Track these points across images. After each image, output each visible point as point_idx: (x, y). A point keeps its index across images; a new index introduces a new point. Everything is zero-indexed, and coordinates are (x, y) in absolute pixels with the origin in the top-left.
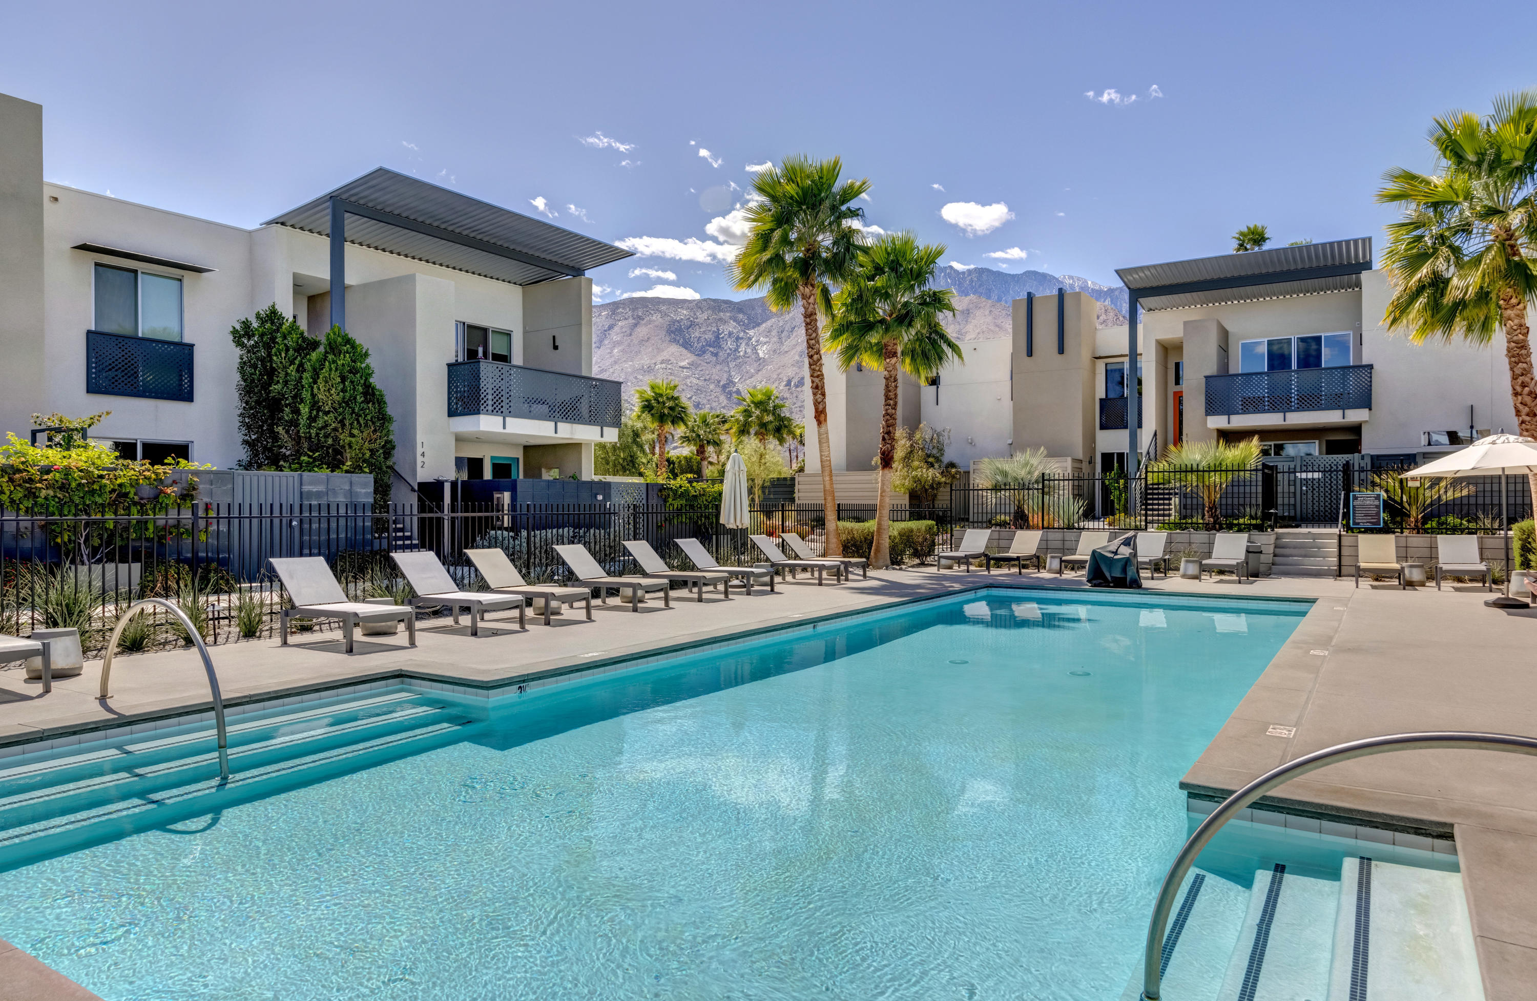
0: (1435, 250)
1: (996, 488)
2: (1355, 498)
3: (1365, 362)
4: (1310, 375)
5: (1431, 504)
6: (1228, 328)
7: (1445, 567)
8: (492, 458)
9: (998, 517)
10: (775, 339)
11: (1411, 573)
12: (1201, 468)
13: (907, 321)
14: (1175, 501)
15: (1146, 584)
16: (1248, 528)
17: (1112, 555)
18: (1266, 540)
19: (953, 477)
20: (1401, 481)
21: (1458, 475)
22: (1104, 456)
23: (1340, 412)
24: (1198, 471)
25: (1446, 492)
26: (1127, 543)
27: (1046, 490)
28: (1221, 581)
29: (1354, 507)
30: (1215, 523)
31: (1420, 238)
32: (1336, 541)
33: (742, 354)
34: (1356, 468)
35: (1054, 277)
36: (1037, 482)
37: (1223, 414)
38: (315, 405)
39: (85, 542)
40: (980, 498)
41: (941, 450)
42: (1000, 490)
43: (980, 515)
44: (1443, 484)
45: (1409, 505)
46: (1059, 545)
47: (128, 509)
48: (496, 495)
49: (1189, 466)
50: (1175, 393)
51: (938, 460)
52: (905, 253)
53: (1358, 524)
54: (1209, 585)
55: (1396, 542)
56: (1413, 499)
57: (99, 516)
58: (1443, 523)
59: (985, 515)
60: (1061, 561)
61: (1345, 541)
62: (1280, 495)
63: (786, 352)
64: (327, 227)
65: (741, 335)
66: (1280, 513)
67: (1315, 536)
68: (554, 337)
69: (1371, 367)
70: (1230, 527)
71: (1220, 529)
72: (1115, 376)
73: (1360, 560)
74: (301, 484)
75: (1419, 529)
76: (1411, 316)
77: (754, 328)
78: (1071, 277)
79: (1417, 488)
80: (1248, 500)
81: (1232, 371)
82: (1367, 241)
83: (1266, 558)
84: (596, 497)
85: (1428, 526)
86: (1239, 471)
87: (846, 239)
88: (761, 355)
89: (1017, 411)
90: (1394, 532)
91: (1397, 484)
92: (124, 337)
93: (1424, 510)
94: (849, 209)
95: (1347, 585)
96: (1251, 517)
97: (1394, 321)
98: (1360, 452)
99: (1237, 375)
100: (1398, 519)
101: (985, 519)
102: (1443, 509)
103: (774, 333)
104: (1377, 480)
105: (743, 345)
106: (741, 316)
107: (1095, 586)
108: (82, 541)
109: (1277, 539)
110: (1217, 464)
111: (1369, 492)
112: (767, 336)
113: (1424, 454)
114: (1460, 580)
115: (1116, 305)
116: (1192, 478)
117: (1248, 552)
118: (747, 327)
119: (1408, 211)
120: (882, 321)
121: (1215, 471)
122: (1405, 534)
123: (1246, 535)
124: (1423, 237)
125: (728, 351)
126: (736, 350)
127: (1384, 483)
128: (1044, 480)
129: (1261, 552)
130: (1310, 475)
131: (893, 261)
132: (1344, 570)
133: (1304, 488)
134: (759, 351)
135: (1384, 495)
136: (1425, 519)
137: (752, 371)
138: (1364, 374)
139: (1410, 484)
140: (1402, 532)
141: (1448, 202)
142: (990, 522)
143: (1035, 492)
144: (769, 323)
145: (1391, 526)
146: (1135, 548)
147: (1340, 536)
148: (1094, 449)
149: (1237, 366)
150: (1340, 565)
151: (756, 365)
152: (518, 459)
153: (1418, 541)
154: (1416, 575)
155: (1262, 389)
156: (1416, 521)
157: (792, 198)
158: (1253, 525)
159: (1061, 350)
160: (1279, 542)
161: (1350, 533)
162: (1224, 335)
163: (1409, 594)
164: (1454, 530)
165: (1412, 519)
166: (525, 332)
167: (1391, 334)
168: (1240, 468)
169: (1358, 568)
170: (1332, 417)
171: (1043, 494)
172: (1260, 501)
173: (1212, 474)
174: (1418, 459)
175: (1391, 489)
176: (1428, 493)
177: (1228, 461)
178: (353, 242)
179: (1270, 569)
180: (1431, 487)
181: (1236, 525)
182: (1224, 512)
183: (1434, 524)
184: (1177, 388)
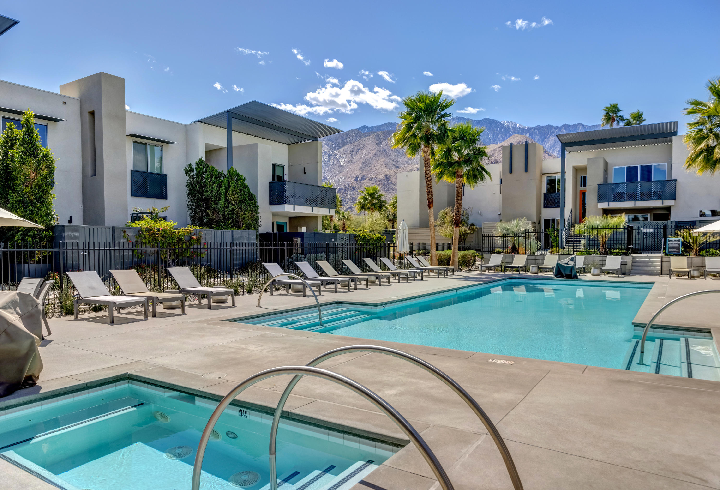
0: (708, 135)
1: (503, 236)
2: (669, 241)
3: (673, 178)
4: (647, 184)
5: (703, 243)
6: (608, 160)
7: (708, 270)
8: (277, 222)
9: (496, 249)
10: (349, 155)
11: (693, 273)
12: (599, 227)
13: (469, 162)
14: (583, 242)
15: (579, 277)
16: (620, 254)
17: (565, 265)
18: (628, 259)
19: (474, 230)
20: (690, 234)
21: (715, 231)
22: (546, 220)
23: (661, 201)
24: (598, 228)
25: (709, 238)
26: (572, 260)
27: (527, 237)
28: (610, 277)
29: (668, 244)
30: (605, 252)
31: (701, 130)
32: (660, 260)
33: (331, 163)
34: (670, 228)
35: (499, 122)
36: (523, 233)
37: (606, 202)
38: (227, 200)
39: (169, 258)
40: (494, 240)
41: (468, 218)
42: (505, 237)
43: (487, 248)
44: (708, 235)
45: (693, 244)
46: (533, 261)
47: (182, 245)
48: (295, 239)
49: (594, 227)
50: (581, 191)
51: (467, 223)
52: (467, 132)
53: (670, 252)
54: (605, 277)
55: (688, 260)
56: (695, 241)
57: (174, 248)
58: (708, 252)
59: (489, 248)
60: (538, 268)
61: (664, 260)
62: (634, 239)
63: (355, 162)
64: (225, 125)
65: (331, 153)
66: (634, 247)
67: (650, 258)
68: (304, 168)
69: (676, 180)
70: (612, 253)
71: (607, 254)
72: (551, 183)
73: (671, 267)
74: (233, 235)
75: (697, 254)
76: (697, 164)
77: (338, 149)
78: (508, 122)
79: (697, 236)
80: (618, 241)
81: (609, 182)
82: (675, 123)
83: (629, 267)
84: (331, 240)
85: (701, 253)
86: (617, 228)
87: (443, 127)
88: (342, 164)
89: (505, 200)
90: (686, 256)
91: (688, 235)
92: (144, 172)
93: (700, 246)
94: (445, 113)
95: (665, 278)
96: (621, 249)
97: (689, 165)
98: (669, 219)
99: (613, 184)
100: (688, 250)
101: (489, 250)
102: (708, 245)
103: (349, 152)
104: (679, 233)
105: (332, 158)
106: (331, 143)
107: (558, 278)
108: (168, 257)
109: (633, 259)
110: (607, 225)
111: (675, 238)
112: (345, 154)
113: (700, 221)
114: (715, 276)
115: (532, 137)
116: (595, 232)
117: (621, 264)
118: (334, 149)
119: (697, 117)
120: (457, 162)
121: (606, 229)
122: (691, 256)
123: (621, 257)
124: (703, 129)
125: (324, 162)
126: (329, 161)
127: (682, 234)
128: (526, 232)
129: (627, 264)
130: (648, 230)
131: (461, 135)
132: (663, 272)
133: (645, 236)
134: (341, 162)
135: (682, 239)
136: (700, 250)
137: (337, 172)
138: (673, 183)
139: (694, 235)
140: (690, 256)
141: (714, 116)
142: (492, 251)
143: (522, 237)
144: (346, 147)
145: (685, 253)
146: (575, 262)
147: (662, 257)
148: (541, 217)
149: (612, 179)
150: (662, 270)
151: (339, 169)
152: (286, 223)
153: (697, 259)
154: (696, 274)
155: (624, 189)
156: (696, 251)
157: (421, 108)
158: (623, 252)
159: (526, 170)
160: (634, 260)
161: (666, 256)
162: (606, 164)
163: (693, 281)
164: (713, 255)
165: (694, 250)
166: (290, 166)
167: (688, 171)
168: (617, 227)
169: (670, 271)
170: (657, 203)
171: (526, 238)
172: (626, 242)
173: (604, 230)
174: (697, 223)
175: (685, 237)
176: (701, 239)
177: (612, 225)
178: (234, 131)
179: (630, 272)
180: (703, 236)
181: (615, 252)
182: (609, 247)
183: (704, 252)
184: (583, 188)
